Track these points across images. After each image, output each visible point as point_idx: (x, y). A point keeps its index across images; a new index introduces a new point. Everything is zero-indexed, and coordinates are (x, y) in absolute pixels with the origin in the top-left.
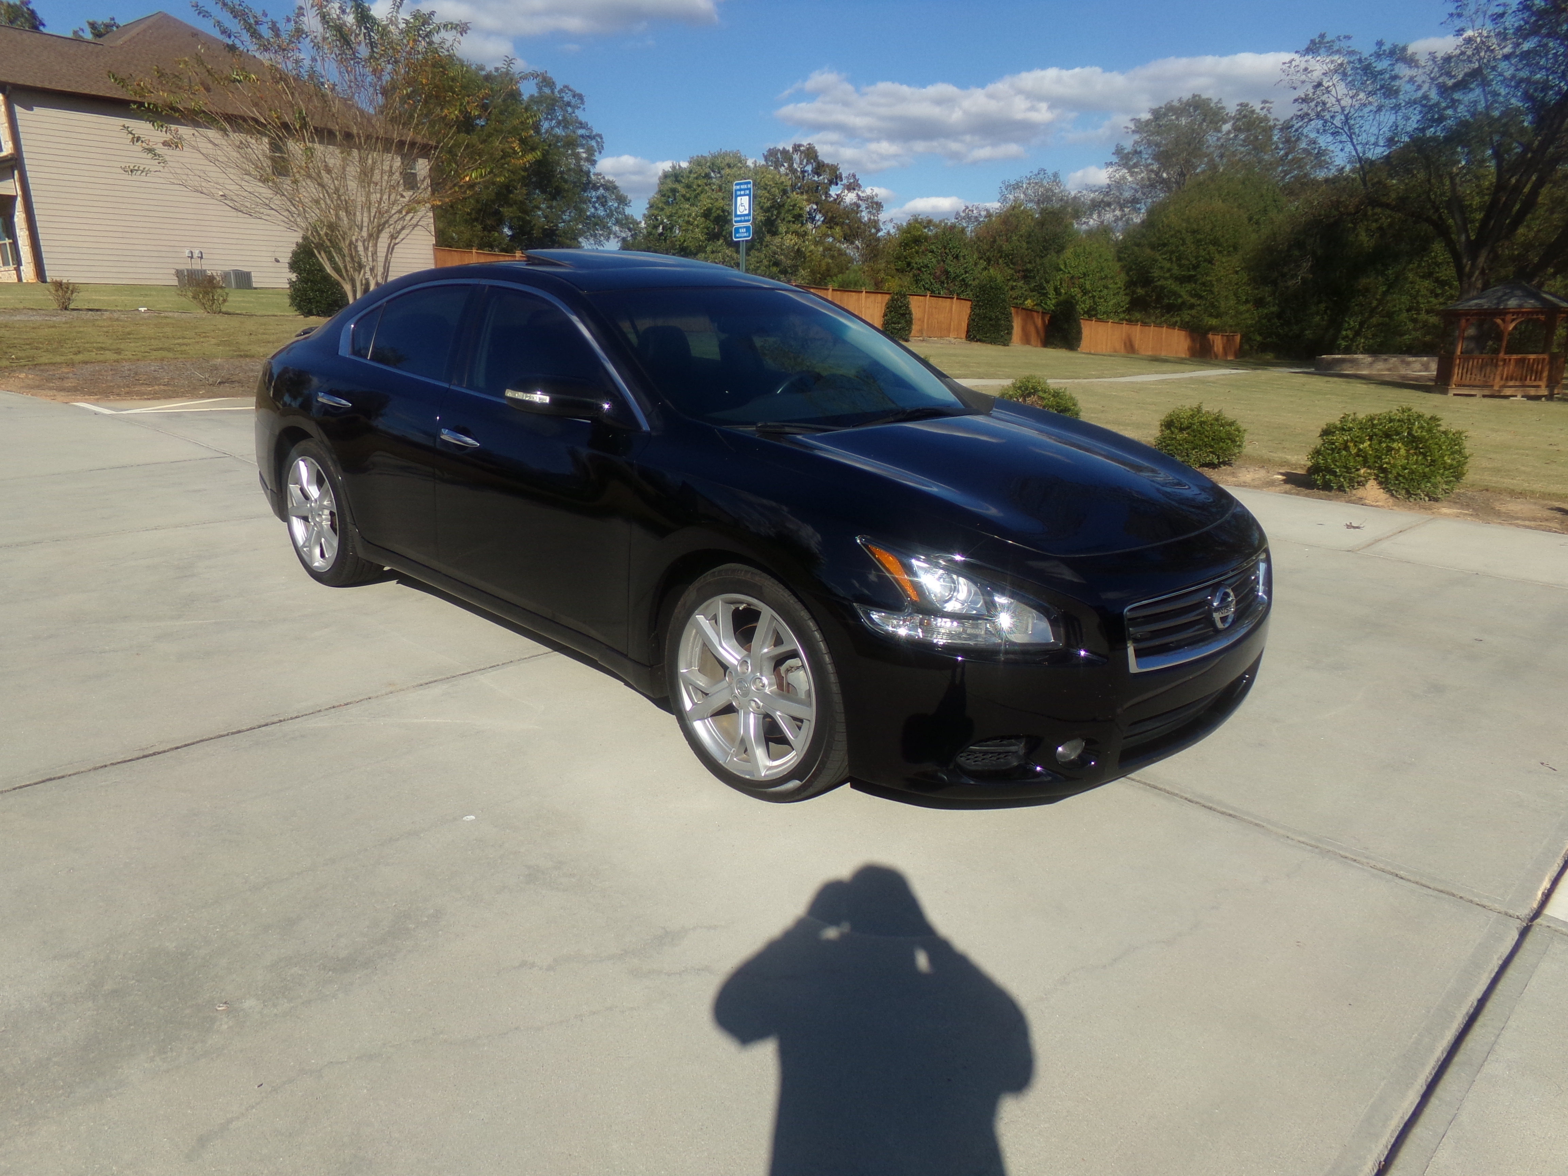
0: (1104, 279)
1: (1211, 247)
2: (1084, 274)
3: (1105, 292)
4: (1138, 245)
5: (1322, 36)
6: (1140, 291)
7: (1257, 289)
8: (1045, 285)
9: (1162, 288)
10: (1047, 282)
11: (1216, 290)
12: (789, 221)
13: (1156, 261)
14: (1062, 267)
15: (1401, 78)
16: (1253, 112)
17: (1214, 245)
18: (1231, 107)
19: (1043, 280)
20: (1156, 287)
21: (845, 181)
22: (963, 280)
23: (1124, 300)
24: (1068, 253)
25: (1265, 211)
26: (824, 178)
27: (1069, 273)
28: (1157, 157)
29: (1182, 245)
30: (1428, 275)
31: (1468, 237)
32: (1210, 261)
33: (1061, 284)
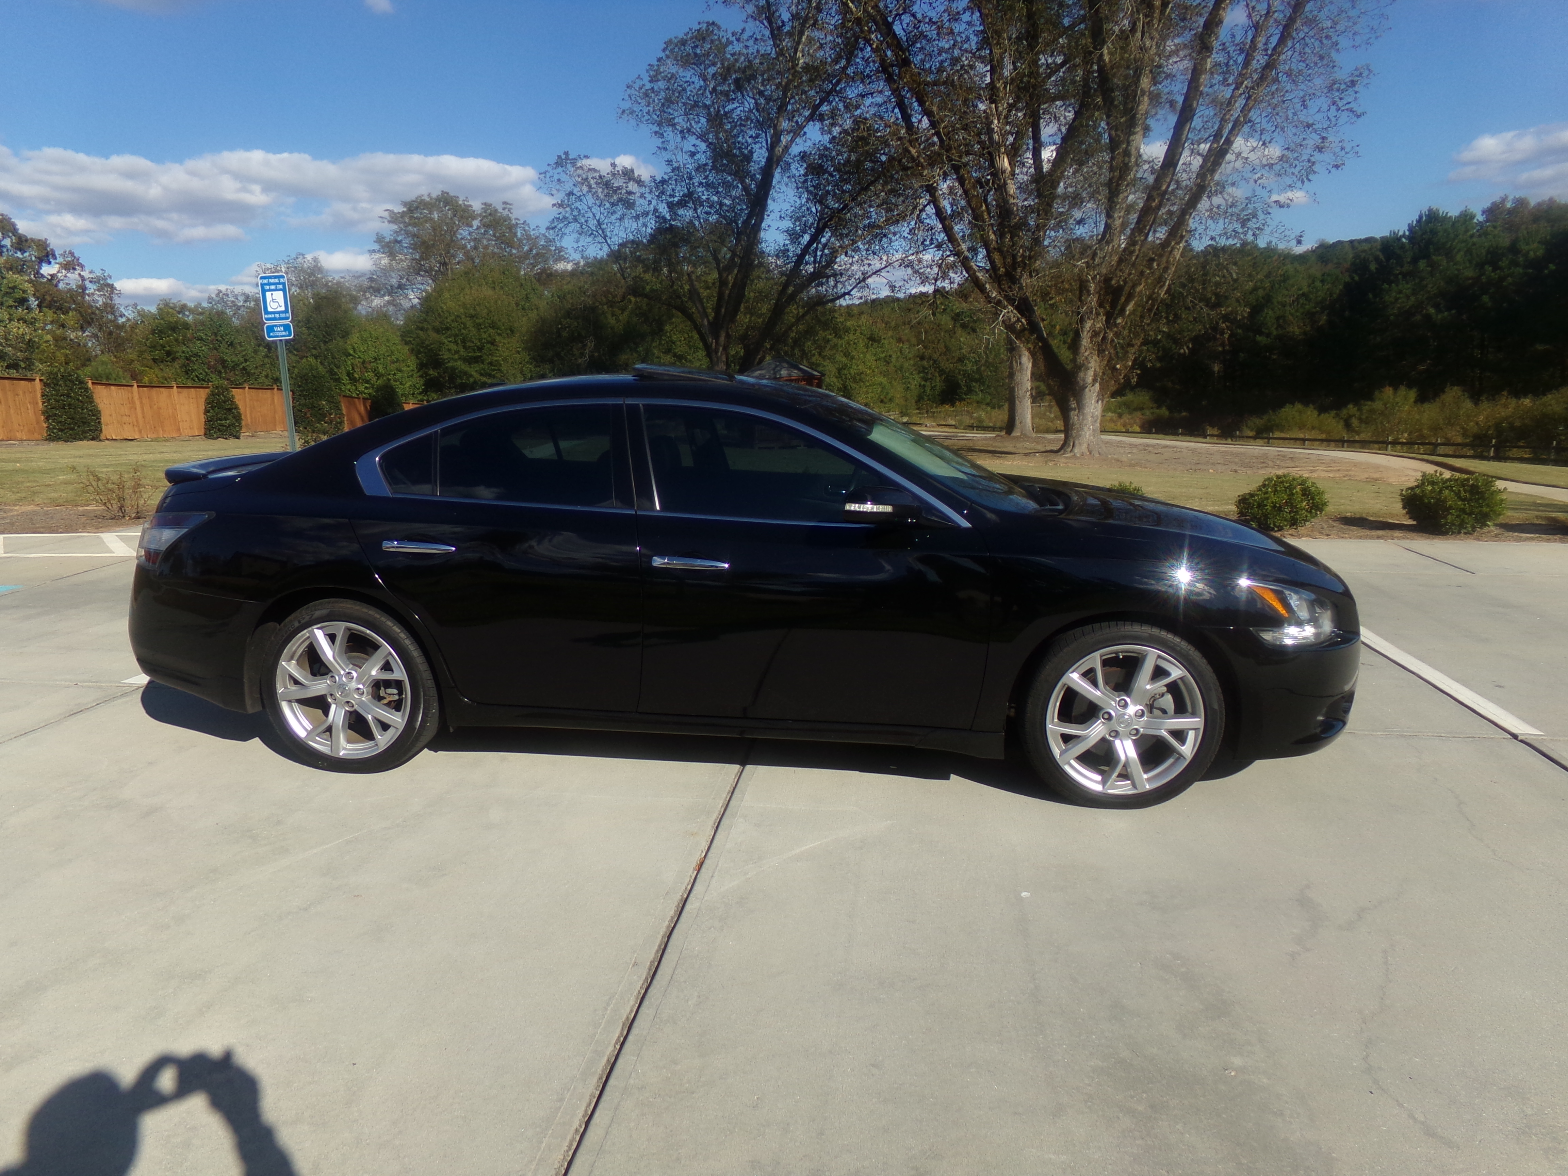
0: (396, 362)
1: (491, 330)
2: (375, 359)
3: (400, 374)
4: (422, 329)
5: (566, 153)
6: (433, 373)
7: (539, 366)
8: (336, 370)
9: (453, 369)
10: (338, 367)
11: (504, 369)
12: (11, 306)
13: (444, 344)
14: (351, 352)
15: (635, 194)
16: (496, 211)
17: (493, 328)
18: (476, 206)
19: (332, 366)
20: (447, 368)
21: (60, 259)
22: (244, 369)
23: (420, 382)
24: (354, 338)
25: (527, 298)
26: (30, 255)
27: (360, 357)
28: (414, 247)
29: (464, 328)
30: (668, 351)
31: (708, 320)
32: (493, 343)
33: (353, 369)
